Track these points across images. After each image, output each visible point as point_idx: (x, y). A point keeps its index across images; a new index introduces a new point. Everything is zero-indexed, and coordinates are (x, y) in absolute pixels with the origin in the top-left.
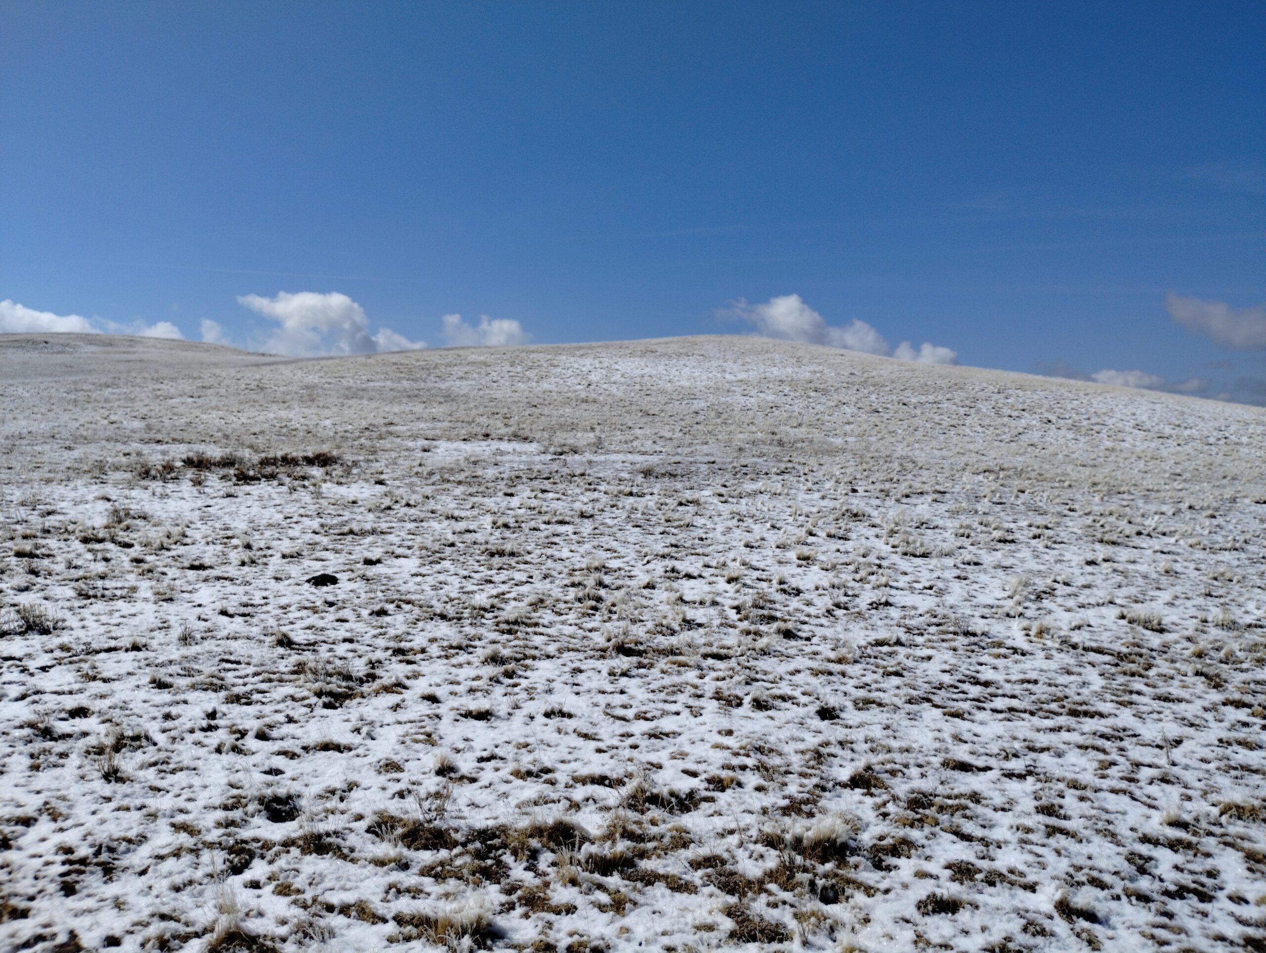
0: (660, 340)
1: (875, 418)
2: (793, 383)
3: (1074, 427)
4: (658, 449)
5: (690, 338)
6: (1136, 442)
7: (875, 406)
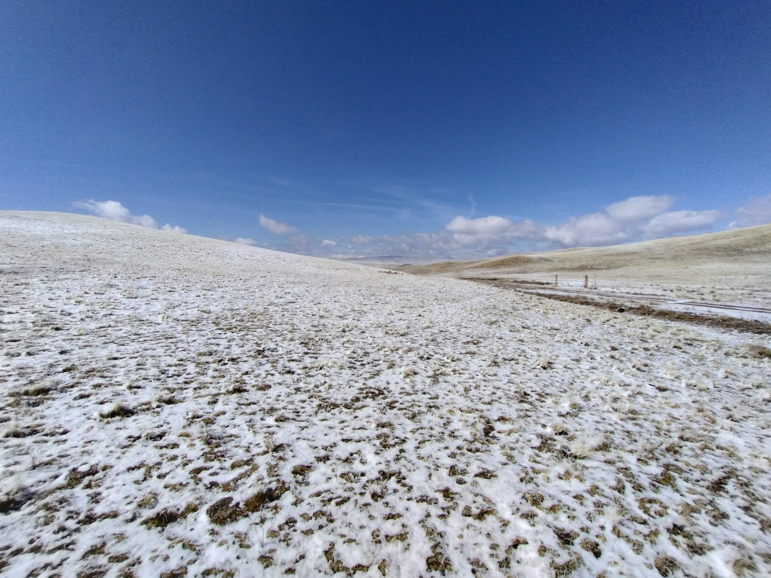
0: (24, 212)
1: (139, 251)
2: (101, 236)
3: (218, 256)
4: (13, 261)
5: (43, 212)
6: (237, 261)
7: (140, 246)
